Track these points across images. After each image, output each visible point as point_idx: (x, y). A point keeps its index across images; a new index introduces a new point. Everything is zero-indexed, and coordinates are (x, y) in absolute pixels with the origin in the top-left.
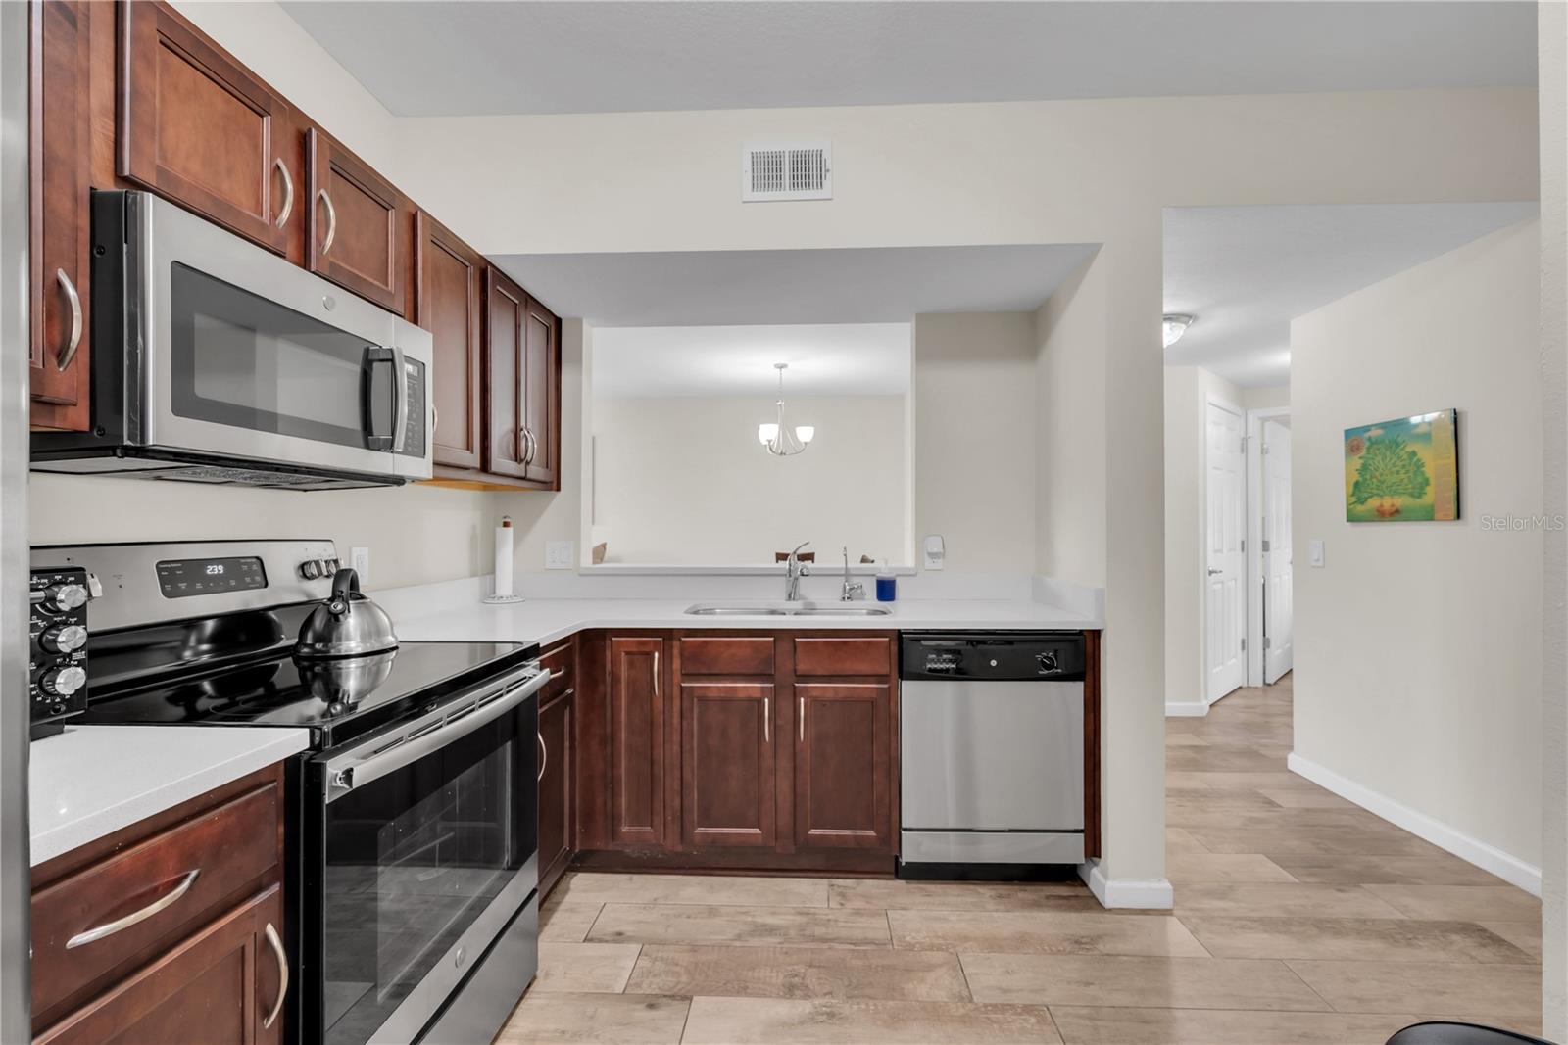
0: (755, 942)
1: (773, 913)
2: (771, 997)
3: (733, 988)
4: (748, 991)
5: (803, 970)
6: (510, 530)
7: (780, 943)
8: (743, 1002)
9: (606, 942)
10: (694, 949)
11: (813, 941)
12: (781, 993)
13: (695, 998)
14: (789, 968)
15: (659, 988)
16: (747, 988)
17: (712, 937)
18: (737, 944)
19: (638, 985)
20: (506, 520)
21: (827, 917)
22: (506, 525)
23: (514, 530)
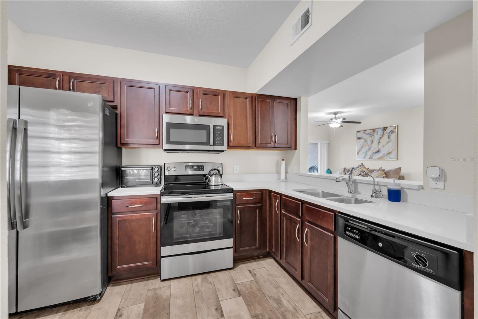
0: (271, 301)
1: (289, 301)
2: (250, 313)
3: (249, 303)
4: (250, 307)
5: (266, 317)
6: (284, 161)
7: (275, 308)
8: (245, 307)
9: (251, 274)
10: (259, 290)
11: (283, 316)
12: (253, 315)
13: (241, 297)
14: (265, 313)
15: (241, 289)
16: (251, 306)
17: (267, 292)
18: (268, 298)
19: (240, 285)
20: (283, 159)
21: (299, 316)
22: (283, 160)
23: (285, 162)
